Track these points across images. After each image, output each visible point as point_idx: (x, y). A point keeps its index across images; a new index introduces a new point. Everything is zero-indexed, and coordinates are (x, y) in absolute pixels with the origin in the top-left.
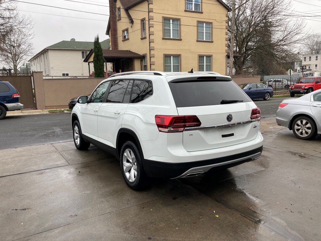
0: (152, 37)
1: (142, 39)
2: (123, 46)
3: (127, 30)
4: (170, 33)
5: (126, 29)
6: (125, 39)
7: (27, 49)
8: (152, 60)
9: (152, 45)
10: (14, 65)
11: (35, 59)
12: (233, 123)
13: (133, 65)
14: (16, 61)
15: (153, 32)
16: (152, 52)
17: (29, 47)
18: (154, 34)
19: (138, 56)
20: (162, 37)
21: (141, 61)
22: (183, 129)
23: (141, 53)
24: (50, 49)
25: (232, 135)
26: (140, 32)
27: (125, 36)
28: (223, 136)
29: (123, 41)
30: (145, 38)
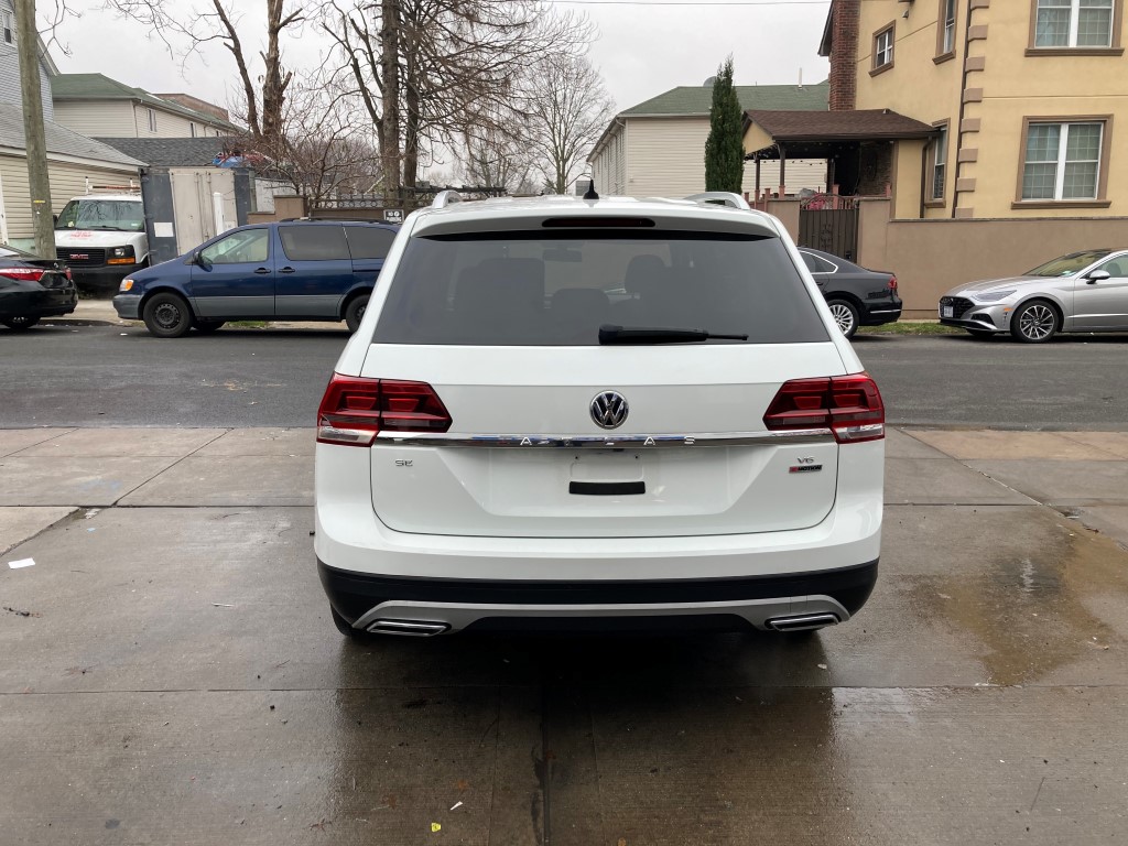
0: (977, 50)
1: (938, 61)
2: (871, 95)
3: (890, 30)
4: (1067, 26)
5: (888, 25)
6: (881, 66)
7: (597, 123)
8: (969, 142)
9: (974, 81)
10: (559, 174)
11: (600, 153)
12: (626, 437)
13: (890, 165)
14: (565, 161)
15: (985, 27)
16: (972, 112)
17: (605, 113)
18: (990, 35)
19: (913, 130)
20: (1025, 45)
21: (925, 150)
22: (371, 434)
23: (929, 119)
24: (630, 119)
25: (638, 488)
26: (933, 32)
27: (882, 56)
28: (576, 488)
29: (873, 74)
30: (951, 56)
